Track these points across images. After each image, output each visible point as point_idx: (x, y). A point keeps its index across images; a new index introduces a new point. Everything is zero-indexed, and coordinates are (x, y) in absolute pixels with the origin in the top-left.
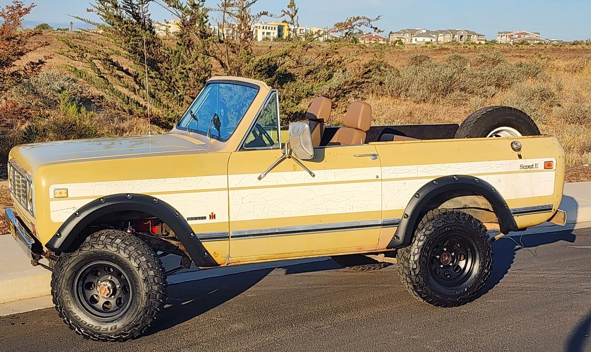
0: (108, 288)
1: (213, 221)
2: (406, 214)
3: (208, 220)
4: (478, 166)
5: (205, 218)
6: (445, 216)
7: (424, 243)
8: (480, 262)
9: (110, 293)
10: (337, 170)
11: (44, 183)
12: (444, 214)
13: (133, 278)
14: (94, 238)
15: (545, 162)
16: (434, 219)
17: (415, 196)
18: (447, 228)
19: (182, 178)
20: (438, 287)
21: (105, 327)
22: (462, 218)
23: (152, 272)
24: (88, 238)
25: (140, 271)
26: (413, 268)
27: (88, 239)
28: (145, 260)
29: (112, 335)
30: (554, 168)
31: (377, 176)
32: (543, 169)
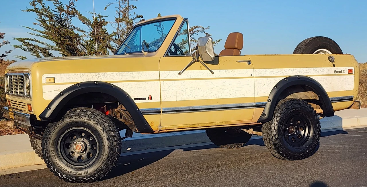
0: (82, 145)
1: (150, 101)
2: (269, 99)
3: (147, 101)
4: (310, 70)
5: (145, 99)
6: (292, 102)
7: (280, 118)
8: (313, 131)
9: (83, 149)
10: (227, 70)
13: (100, 138)
14: (72, 111)
15: (348, 69)
16: (285, 104)
17: (274, 88)
18: (293, 109)
19: (130, 72)
20: (289, 147)
21: (80, 172)
22: (302, 103)
23: (113, 133)
24: (68, 112)
25: (104, 132)
26: (274, 135)
28: (108, 125)
29: (85, 178)
30: (354, 73)
31: (251, 75)
32: (347, 73)
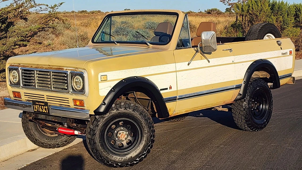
1: (171, 90)
2: (244, 81)
3: (169, 90)
5: (167, 89)
10: (218, 58)
11: (93, 72)
12: (255, 81)
15: (290, 51)
16: (252, 84)
17: (247, 71)
19: (157, 66)
27: (114, 106)
29: (129, 163)
30: (292, 54)
31: (233, 61)
32: (289, 55)
